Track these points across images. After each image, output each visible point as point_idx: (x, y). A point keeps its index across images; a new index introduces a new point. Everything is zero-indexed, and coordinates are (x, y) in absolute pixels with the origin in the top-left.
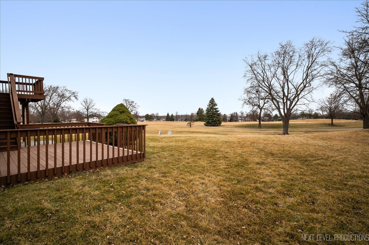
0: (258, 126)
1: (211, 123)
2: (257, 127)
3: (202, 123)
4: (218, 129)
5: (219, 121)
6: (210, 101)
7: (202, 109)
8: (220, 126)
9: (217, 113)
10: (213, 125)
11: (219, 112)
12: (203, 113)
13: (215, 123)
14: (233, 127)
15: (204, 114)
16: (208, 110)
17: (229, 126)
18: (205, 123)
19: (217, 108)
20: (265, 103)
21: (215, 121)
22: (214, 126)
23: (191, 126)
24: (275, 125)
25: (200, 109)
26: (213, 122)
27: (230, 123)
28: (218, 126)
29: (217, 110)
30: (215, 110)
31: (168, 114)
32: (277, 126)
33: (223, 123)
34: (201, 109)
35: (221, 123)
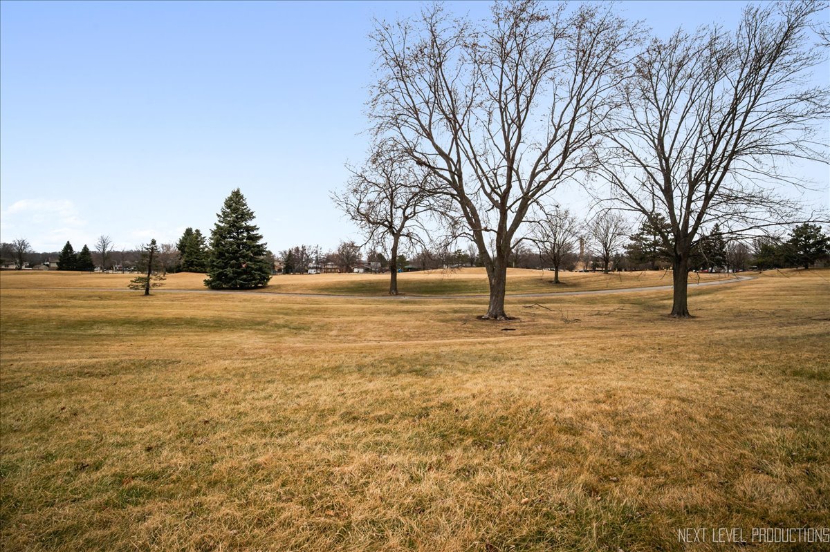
0: (389, 287)
1: (231, 279)
2: (387, 290)
3: (199, 279)
4: (262, 301)
5: (264, 272)
6: (227, 201)
7: (197, 231)
8: (266, 290)
9: (254, 244)
10: (241, 284)
11: (260, 242)
12: (201, 246)
13: (245, 280)
14: (308, 292)
15: (203, 249)
16: (219, 233)
17: (297, 289)
18: (208, 278)
19: (254, 228)
20: (406, 218)
21: (245, 272)
22: (243, 288)
23: (147, 290)
24: (431, 285)
25: (189, 232)
26: (239, 274)
27: (287, 276)
28: (256, 288)
29: (255, 232)
30: (245, 234)
31: (68, 247)
32: (437, 287)
33: (275, 280)
34: (194, 231)
35: (268, 279)
